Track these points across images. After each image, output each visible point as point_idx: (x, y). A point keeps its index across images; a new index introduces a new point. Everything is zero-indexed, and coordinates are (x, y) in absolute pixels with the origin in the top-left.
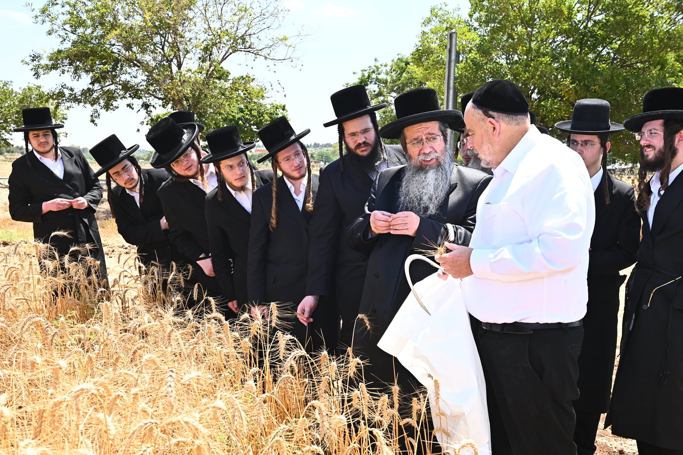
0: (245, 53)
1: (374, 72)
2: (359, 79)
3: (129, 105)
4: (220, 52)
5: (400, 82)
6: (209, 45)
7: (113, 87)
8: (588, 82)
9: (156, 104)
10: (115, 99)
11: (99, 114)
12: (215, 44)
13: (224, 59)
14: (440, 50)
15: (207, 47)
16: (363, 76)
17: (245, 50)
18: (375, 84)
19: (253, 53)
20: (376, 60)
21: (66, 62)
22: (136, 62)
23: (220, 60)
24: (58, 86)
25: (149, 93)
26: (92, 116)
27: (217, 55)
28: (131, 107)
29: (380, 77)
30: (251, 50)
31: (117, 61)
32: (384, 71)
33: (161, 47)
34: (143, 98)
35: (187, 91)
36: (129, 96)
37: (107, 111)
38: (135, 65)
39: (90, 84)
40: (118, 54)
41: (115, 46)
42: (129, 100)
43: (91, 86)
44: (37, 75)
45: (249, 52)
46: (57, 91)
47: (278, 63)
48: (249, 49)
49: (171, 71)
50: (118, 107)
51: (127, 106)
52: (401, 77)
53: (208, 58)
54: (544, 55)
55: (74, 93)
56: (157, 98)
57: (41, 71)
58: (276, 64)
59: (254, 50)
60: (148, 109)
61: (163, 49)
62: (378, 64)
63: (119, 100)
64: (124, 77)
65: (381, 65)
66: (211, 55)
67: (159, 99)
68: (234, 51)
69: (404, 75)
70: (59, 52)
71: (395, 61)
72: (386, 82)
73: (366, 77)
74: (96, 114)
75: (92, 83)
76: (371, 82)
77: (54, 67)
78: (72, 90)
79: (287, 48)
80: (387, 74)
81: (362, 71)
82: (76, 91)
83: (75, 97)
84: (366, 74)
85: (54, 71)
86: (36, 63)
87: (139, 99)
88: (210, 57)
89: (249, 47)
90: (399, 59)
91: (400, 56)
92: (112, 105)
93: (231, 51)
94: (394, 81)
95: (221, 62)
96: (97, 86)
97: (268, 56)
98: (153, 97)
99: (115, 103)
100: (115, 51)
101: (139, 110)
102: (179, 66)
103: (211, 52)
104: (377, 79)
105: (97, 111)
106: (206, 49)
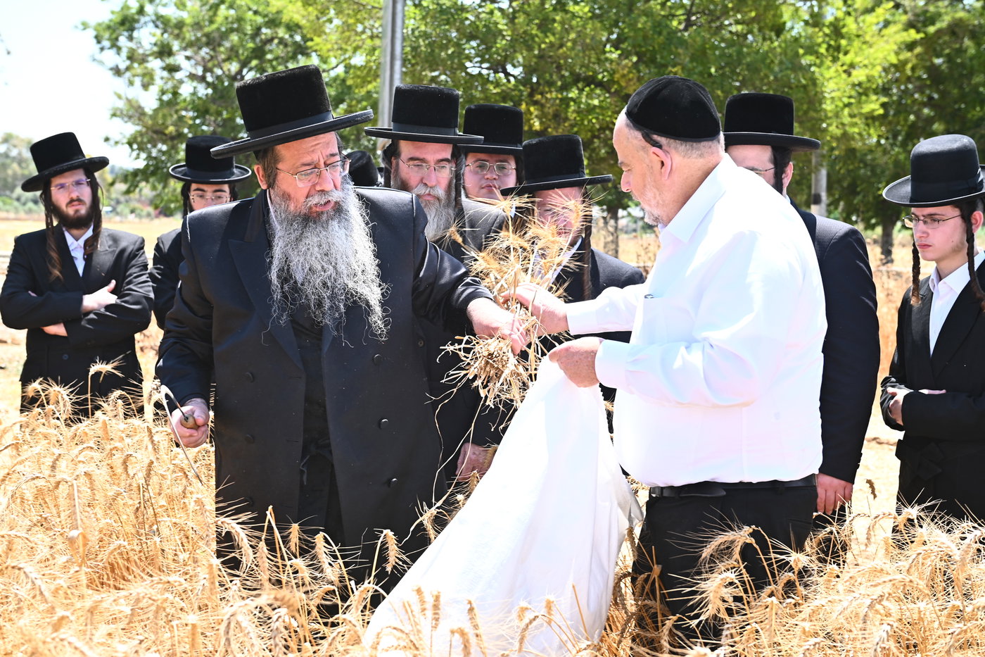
2: (113, 12)
5: (214, 26)
8: (662, 58)
29: (163, 11)
52: (215, 14)
69: (223, 11)
72: (180, 25)
94: (197, 25)
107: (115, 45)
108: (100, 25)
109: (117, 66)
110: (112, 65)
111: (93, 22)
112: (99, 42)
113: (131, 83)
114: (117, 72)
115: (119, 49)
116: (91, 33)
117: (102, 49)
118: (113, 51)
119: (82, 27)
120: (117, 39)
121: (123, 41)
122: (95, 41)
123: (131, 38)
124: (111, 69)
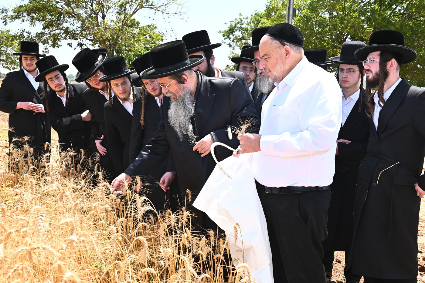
0: (149, 9)
1: (238, 23)
2: (228, 28)
3: (69, 44)
4: (131, 8)
6: (123, 3)
7: (57, 32)
9: (87, 43)
10: (59, 40)
11: (48, 50)
12: (128, 3)
13: (134, 13)
14: (283, 8)
15: (122, 5)
16: (231, 25)
17: (149, 7)
18: (240, 31)
19: (154, 9)
20: (240, 14)
21: (25, 14)
22: (73, 15)
23: (131, 13)
24: (19, 30)
25: (82, 36)
26: (43, 51)
27: (129, 10)
28: (70, 45)
29: (243, 26)
30: (153, 7)
31: (60, 14)
32: (246, 22)
33: (90, 4)
34: (78, 39)
35: (108, 35)
36: (69, 38)
37: (54, 48)
38: (73, 17)
39: (43, 29)
40: (61, 9)
41: (59, 3)
42: (69, 41)
43: (43, 31)
44: (5, 22)
45: (151, 8)
46: (19, 34)
47: (171, 16)
48: (151, 6)
49: (97, 21)
50: (61, 46)
51: (68, 45)
53: (123, 12)
54: (354, 11)
55: (30, 35)
56: (88, 39)
57: (8, 20)
58: (170, 16)
59: (155, 7)
60: (82, 47)
61: (92, 5)
62: (242, 17)
63: (62, 40)
64: (65, 25)
65: (244, 18)
66: (125, 10)
67: (90, 40)
68: (141, 8)
70: (21, 7)
71: (253, 15)
72: (246, 30)
73: (233, 26)
74: (47, 50)
75: (44, 29)
76: (236, 30)
77: (17, 17)
78: (29, 33)
79: (177, 5)
80: (248, 24)
81: (230, 22)
82: (32, 34)
83: (32, 38)
84: (234, 25)
85: (16, 20)
86: (4, 14)
87: (76, 40)
88: (124, 12)
89: (151, 5)
90: (256, 14)
91: (256, 12)
92: (57, 44)
93: (138, 7)
95: (132, 15)
96: (47, 31)
97: (164, 11)
98: (85, 39)
99: (59, 43)
100: (59, 6)
101: (76, 48)
102: (103, 17)
103: (125, 8)
104: (241, 28)
105: (47, 48)
106: (121, 6)
107: (228, 37)
108: (225, 31)
109: (230, 44)
110: (228, 43)
111: (223, 30)
112: (224, 36)
113: (234, 49)
114: (230, 46)
115: (230, 39)
116: (222, 34)
117: (225, 39)
118: (228, 39)
119: (219, 32)
120: (229, 35)
121: (231, 36)
122: (222, 36)
123: (233, 35)
124: (228, 44)
